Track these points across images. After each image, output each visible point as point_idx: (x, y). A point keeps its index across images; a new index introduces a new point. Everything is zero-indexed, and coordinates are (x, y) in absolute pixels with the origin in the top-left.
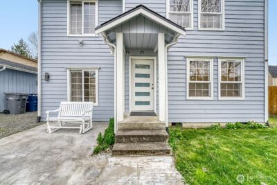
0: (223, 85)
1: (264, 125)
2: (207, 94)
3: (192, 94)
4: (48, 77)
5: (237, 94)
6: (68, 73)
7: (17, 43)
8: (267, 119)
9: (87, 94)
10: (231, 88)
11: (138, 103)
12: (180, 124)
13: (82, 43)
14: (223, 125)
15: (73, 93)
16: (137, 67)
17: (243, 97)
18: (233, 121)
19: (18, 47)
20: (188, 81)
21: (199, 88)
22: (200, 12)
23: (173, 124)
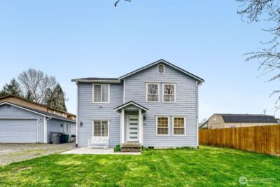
0: (175, 129)
1: (196, 148)
2: (167, 133)
3: (159, 133)
5: (183, 133)
6: (93, 122)
7: (9, 83)
8: (197, 145)
9: (103, 133)
11: (131, 138)
12: (153, 148)
13: (101, 107)
15: (95, 132)
16: (131, 120)
17: (185, 135)
18: (180, 146)
19: (10, 87)
20: (157, 127)
21: (162, 131)
22: (163, 94)
23: (150, 148)
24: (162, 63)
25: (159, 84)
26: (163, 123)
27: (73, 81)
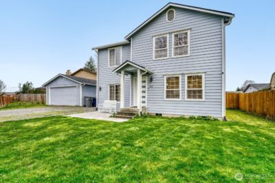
1: (221, 120)
2: (178, 97)
3: (168, 97)
4: (100, 89)
5: (200, 97)
6: (109, 87)
8: (224, 114)
9: (117, 97)
10: (195, 93)
12: (161, 115)
14: (188, 117)
15: (111, 97)
20: (165, 89)
21: (172, 94)
22: (173, 46)
23: (157, 114)
24: (171, 7)
25: (168, 35)
26: (173, 83)
27: (93, 49)
